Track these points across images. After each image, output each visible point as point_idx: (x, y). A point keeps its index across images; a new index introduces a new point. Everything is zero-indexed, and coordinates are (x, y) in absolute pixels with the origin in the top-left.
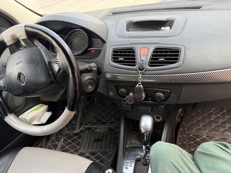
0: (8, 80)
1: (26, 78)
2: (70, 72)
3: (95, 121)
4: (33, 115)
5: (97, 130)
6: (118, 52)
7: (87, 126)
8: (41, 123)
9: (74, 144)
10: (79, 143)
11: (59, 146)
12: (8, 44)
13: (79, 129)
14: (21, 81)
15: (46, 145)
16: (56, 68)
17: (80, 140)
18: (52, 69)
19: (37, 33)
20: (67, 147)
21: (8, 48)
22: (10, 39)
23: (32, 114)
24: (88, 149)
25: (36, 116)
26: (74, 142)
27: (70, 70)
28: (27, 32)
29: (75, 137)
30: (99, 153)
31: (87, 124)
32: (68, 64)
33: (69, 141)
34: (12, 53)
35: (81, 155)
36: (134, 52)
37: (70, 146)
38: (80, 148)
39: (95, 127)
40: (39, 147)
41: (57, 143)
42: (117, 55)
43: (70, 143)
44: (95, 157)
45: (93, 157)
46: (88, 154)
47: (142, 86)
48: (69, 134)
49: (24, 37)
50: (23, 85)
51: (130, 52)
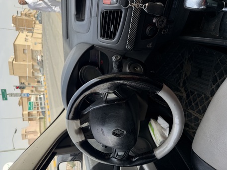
0: (118, 147)
1: (119, 129)
2: (119, 82)
3: (177, 75)
4: (159, 134)
5: (188, 74)
6: (104, 32)
7: (181, 84)
8: (168, 129)
9: (198, 100)
10: (198, 94)
11: (198, 115)
12: (84, 139)
13: (182, 93)
14: (121, 134)
15: (193, 128)
16: (112, 96)
17: (196, 93)
18: (113, 101)
19: (75, 109)
20: (200, 107)
21: (88, 140)
22: (79, 136)
23: (157, 135)
24: (208, 85)
25: (159, 132)
26: (196, 99)
27: (116, 82)
28: (74, 118)
29: (191, 97)
30: (216, 74)
31: (179, 84)
32: (109, 83)
33: (193, 104)
34: (93, 137)
35: (213, 93)
36: (106, 12)
37: (199, 105)
38: (205, 94)
39: (184, 75)
40: (194, 136)
41: (193, 117)
42: (108, 33)
43: (197, 104)
44: (220, 79)
45: (219, 81)
46: (214, 87)
47: (147, 4)
48: (186, 103)
49: (78, 122)
50: (125, 133)
51: (106, 16)
